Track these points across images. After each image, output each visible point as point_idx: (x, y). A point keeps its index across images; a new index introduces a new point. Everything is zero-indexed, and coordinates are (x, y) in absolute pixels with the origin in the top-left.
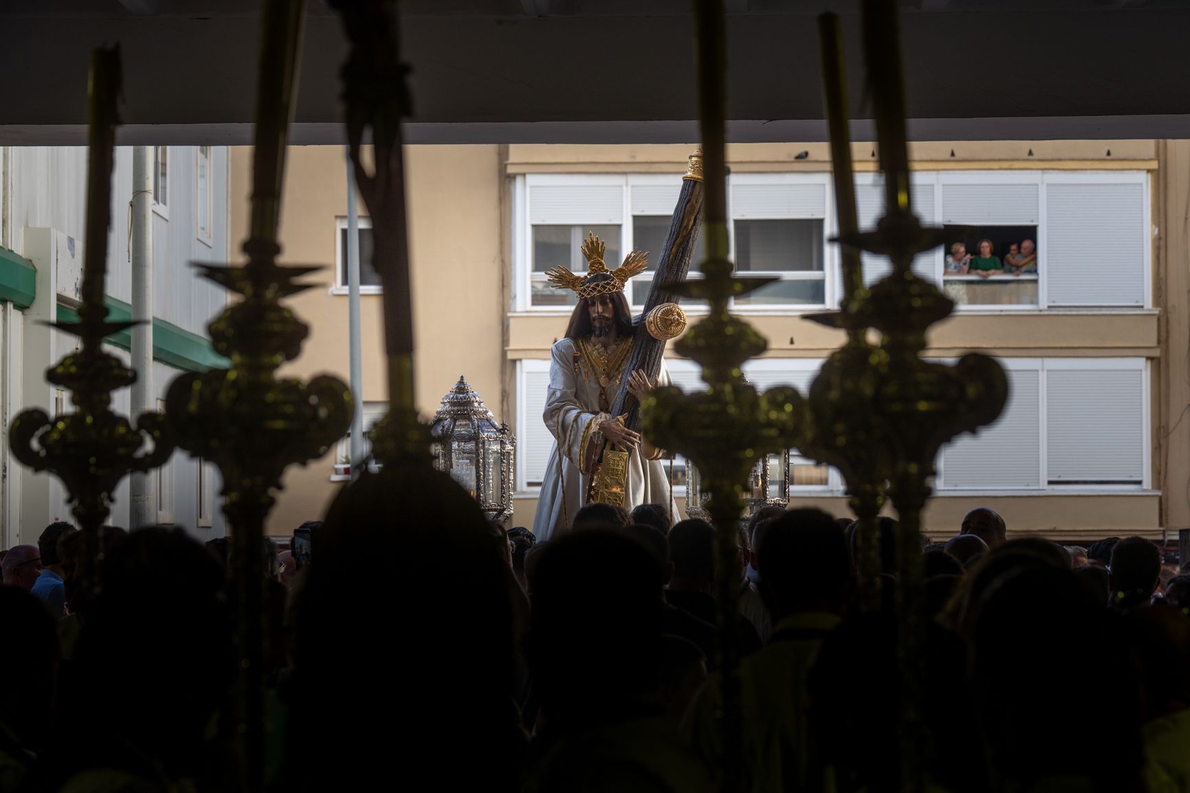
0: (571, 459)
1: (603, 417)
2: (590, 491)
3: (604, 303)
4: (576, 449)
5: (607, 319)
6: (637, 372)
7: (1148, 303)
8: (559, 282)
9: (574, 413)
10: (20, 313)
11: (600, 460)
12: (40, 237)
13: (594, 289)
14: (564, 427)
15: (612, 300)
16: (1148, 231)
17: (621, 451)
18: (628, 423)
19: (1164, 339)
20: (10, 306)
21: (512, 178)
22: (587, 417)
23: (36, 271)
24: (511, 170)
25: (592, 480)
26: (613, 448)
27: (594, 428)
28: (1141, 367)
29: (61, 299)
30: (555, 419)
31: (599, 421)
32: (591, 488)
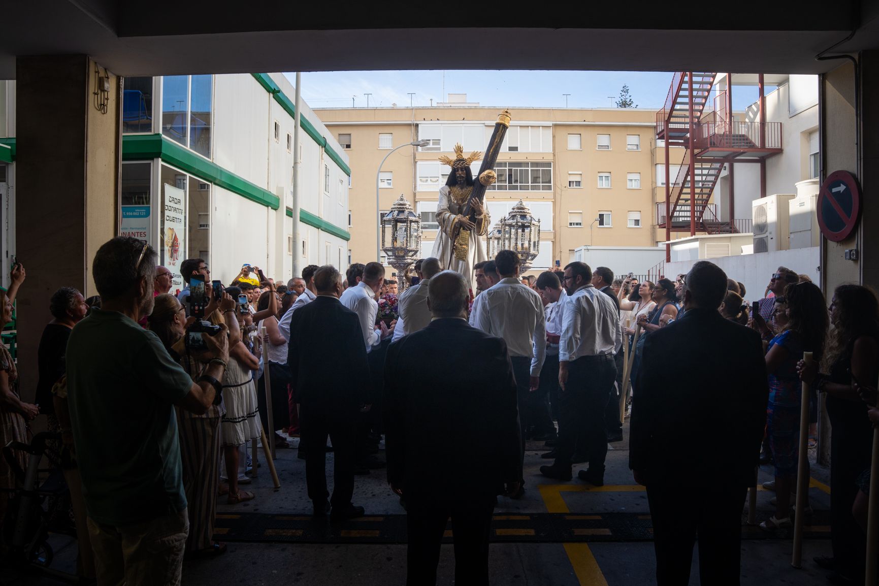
0: (446, 234)
1: (460, 216)
2: (453, 246)
3: (462, 170)
4: (448, 229)
5: (463, 177)
6: (475, 198)
7: (552, 230)
8: (444, 162)
9: (448, 215)
10: (274, 211)
11: (458, 234)
12: (281, 189)
13: (458, 164)
14: (444, 221)
15: (465, 169)
16: (552, 214)
17: (467, 230)
18: (470, 219)
19: (555, 237)
20: (270, 208)
21: (416, 202)
22: (453, 216)
23: (279, 199)
24: (416, 200)
25: (454, 242)
26: (464, 229)
27: (456, 220)
28: (551, 243)
29: (287, 207)
30: (440, 217)
31: (458, 217)
32: (454, 245)
